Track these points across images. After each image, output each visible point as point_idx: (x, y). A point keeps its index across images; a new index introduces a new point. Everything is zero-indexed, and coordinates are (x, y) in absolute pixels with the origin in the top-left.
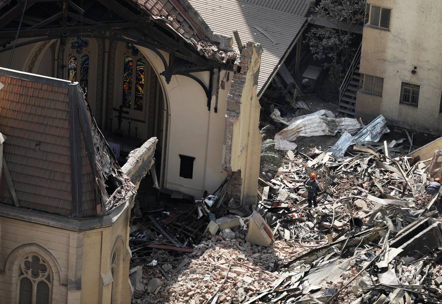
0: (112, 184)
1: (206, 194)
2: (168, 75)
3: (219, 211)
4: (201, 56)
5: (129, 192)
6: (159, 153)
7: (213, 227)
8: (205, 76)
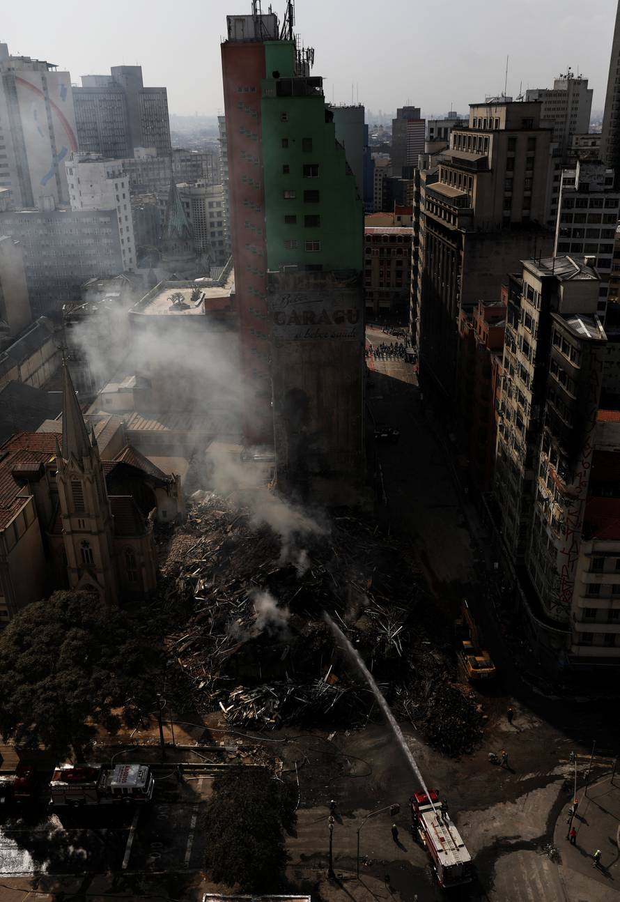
0: (147, 523)
1: (171, 521)
2: (155, 488)
3: (177, 524)
4: (163, 482)
5: (151, 525)
6: (157, 511)
7: (176, 530)
8: (165, 487)
